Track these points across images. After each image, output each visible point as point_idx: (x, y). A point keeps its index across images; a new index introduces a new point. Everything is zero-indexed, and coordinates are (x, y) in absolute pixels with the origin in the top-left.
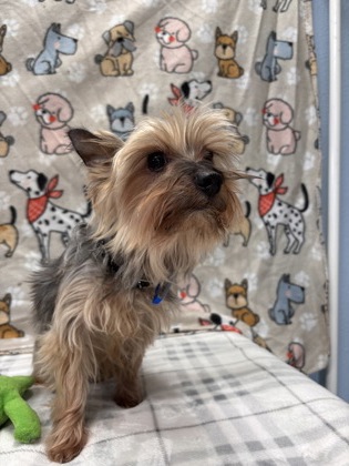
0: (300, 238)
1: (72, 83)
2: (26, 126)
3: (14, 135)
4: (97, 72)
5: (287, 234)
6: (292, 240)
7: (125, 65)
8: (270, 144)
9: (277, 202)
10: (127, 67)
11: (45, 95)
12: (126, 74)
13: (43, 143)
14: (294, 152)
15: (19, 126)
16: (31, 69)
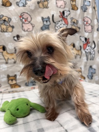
0: (94, 56)
1: (31, 10)
2: (18, 22)
3: (14, 25)
4: (38, 7)
5: (90, 55)
6: (92, 56)
7: (46, 5)
8: (85, 30)
9: (88, 46)
10: (47, 6)
11: (23, 13)
12: (46, 8)
13: (23, 28)
14: (92, 32)
15: (15, 23)
16: (18, 5)
